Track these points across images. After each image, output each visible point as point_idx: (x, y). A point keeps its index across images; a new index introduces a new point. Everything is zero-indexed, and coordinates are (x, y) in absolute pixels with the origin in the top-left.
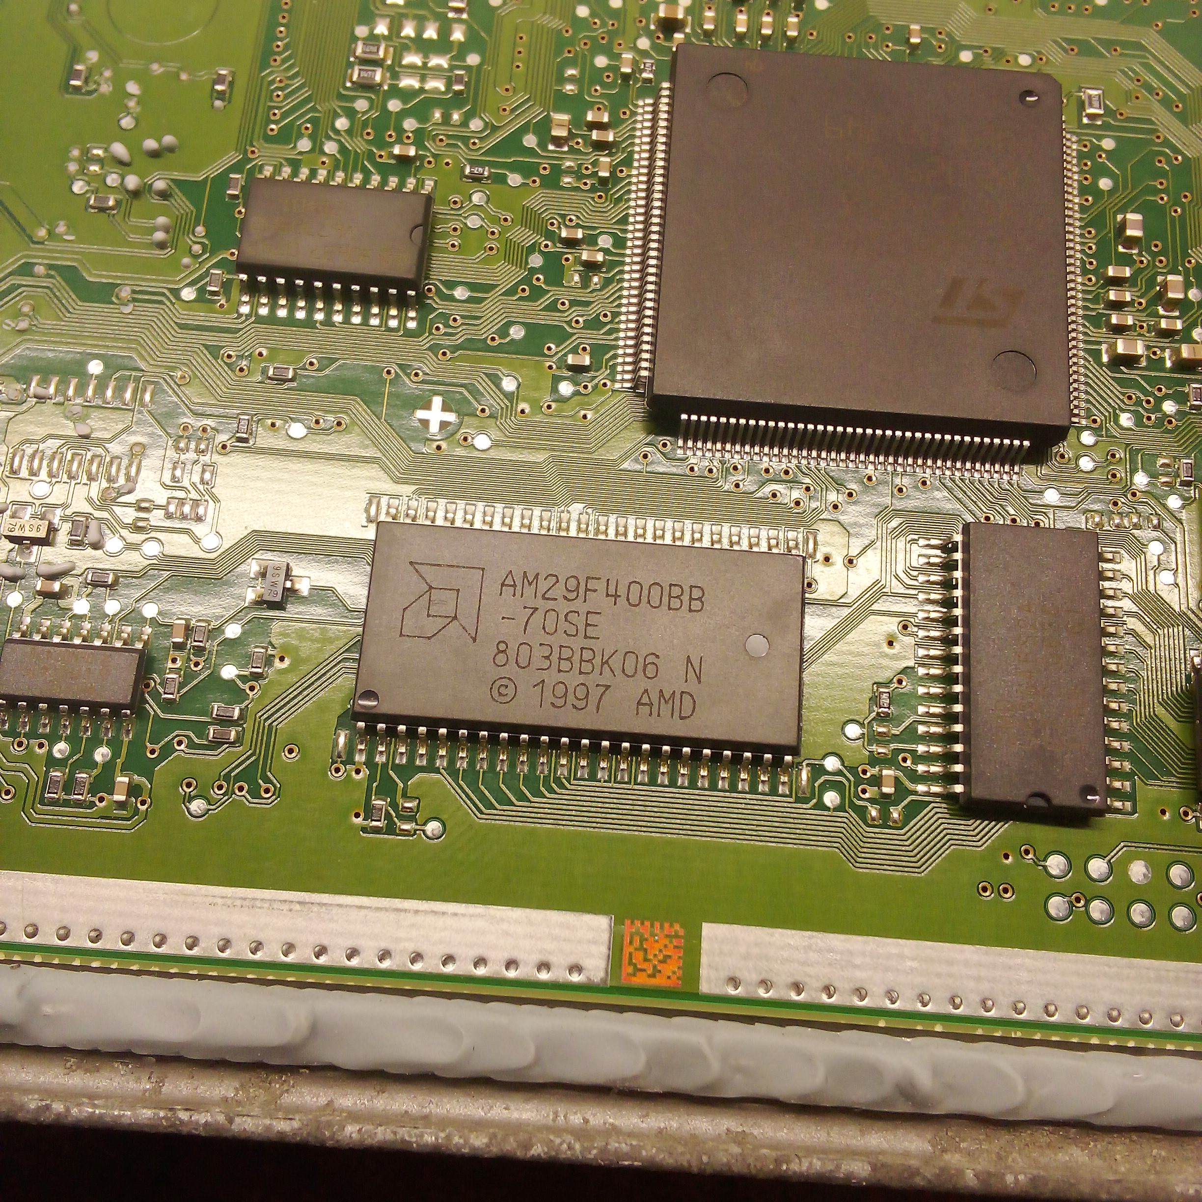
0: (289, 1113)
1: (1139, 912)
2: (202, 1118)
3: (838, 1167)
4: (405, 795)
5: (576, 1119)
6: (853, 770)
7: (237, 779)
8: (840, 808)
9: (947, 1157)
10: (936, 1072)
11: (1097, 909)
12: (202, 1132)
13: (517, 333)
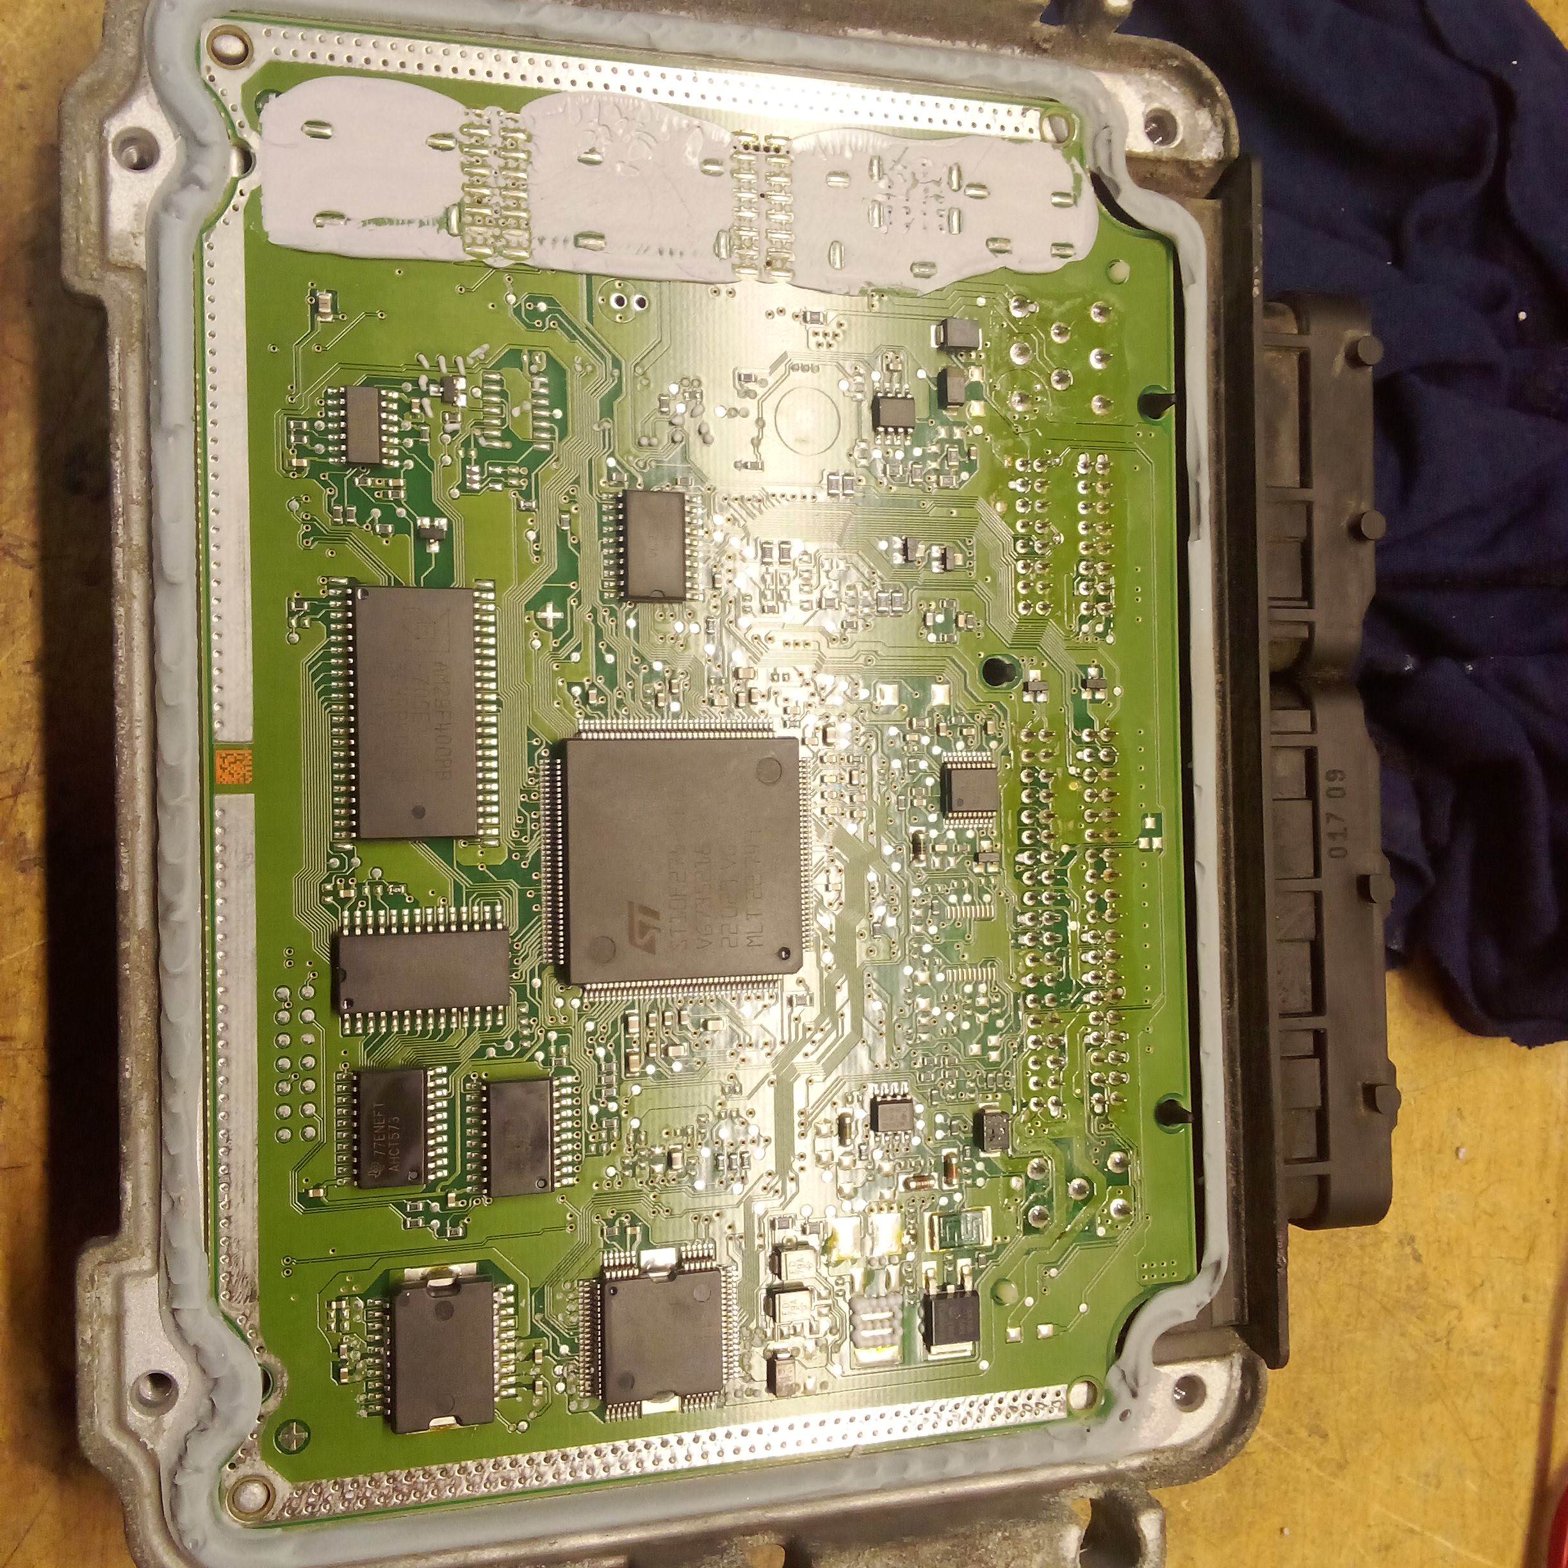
0: (128, 577)
1: (285, 1039)
2: (120, 531)
3: (125, 873)
4: (312, 620)
5: (138, 732)
6: (352, 875)
7: (313, 526)
8: (329, 868)
9: (136, 937)
10: (182, 924)
11: (285, 1016)
12: (114, 531)
13: (610, 659)
